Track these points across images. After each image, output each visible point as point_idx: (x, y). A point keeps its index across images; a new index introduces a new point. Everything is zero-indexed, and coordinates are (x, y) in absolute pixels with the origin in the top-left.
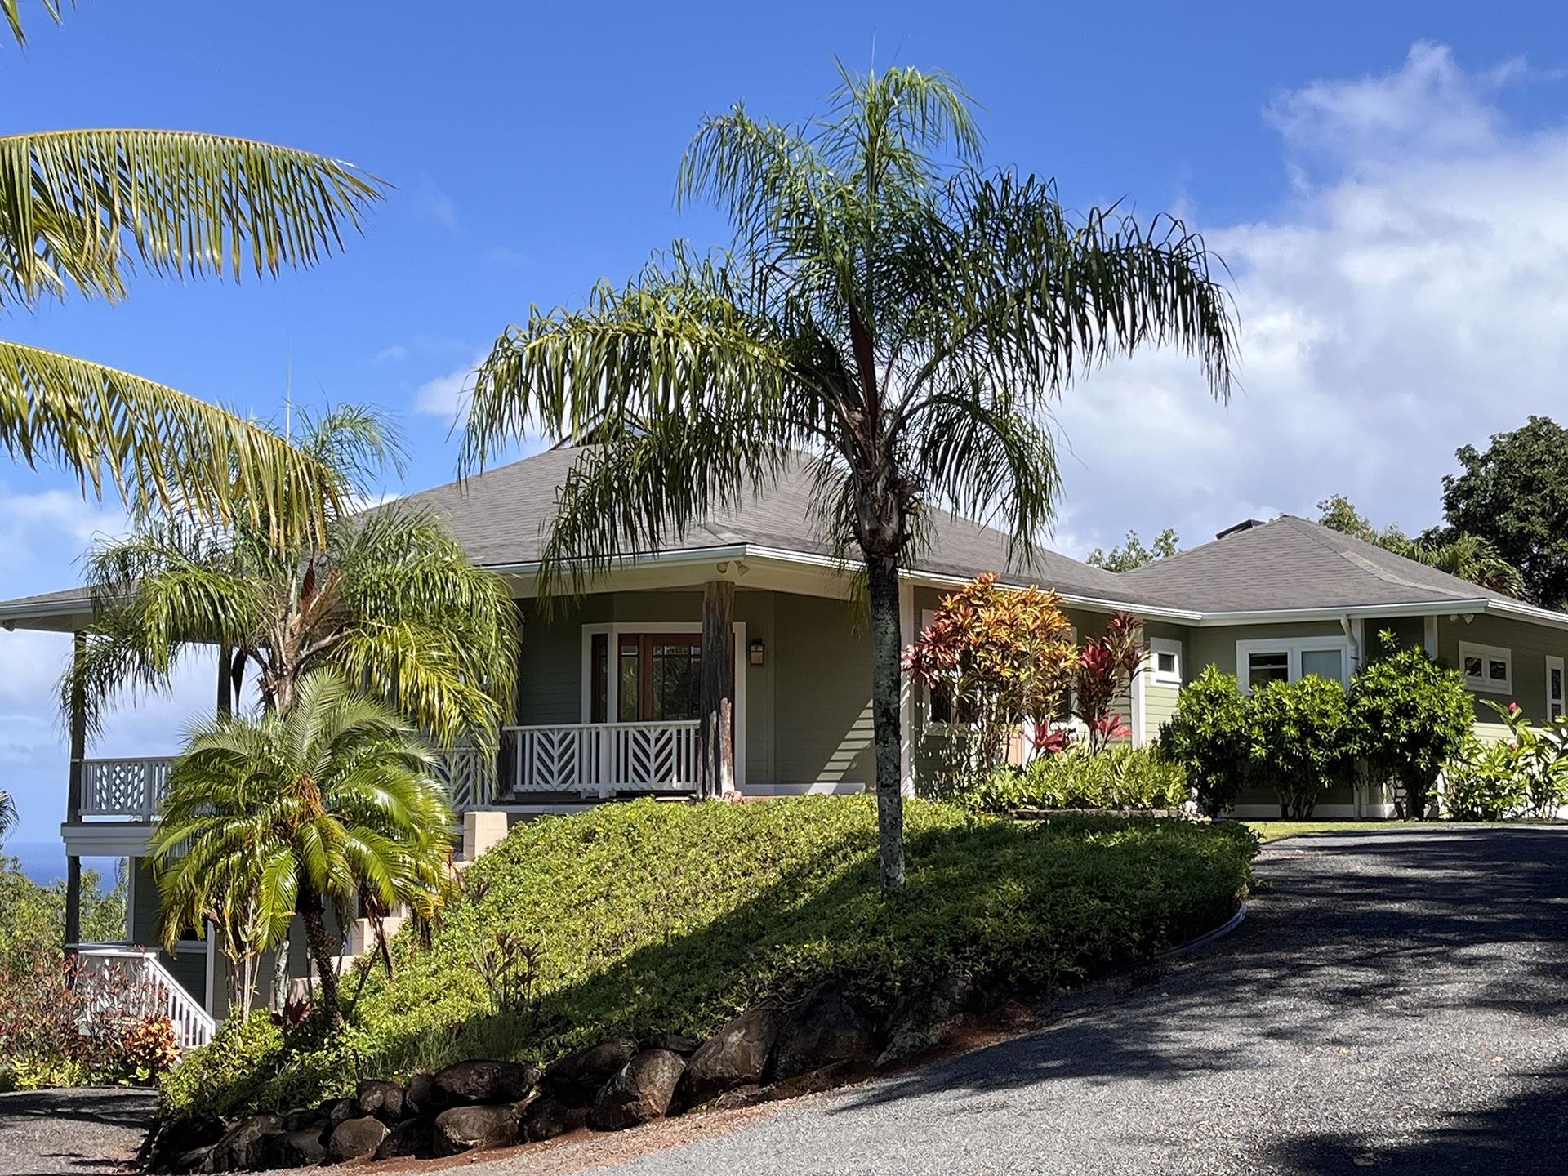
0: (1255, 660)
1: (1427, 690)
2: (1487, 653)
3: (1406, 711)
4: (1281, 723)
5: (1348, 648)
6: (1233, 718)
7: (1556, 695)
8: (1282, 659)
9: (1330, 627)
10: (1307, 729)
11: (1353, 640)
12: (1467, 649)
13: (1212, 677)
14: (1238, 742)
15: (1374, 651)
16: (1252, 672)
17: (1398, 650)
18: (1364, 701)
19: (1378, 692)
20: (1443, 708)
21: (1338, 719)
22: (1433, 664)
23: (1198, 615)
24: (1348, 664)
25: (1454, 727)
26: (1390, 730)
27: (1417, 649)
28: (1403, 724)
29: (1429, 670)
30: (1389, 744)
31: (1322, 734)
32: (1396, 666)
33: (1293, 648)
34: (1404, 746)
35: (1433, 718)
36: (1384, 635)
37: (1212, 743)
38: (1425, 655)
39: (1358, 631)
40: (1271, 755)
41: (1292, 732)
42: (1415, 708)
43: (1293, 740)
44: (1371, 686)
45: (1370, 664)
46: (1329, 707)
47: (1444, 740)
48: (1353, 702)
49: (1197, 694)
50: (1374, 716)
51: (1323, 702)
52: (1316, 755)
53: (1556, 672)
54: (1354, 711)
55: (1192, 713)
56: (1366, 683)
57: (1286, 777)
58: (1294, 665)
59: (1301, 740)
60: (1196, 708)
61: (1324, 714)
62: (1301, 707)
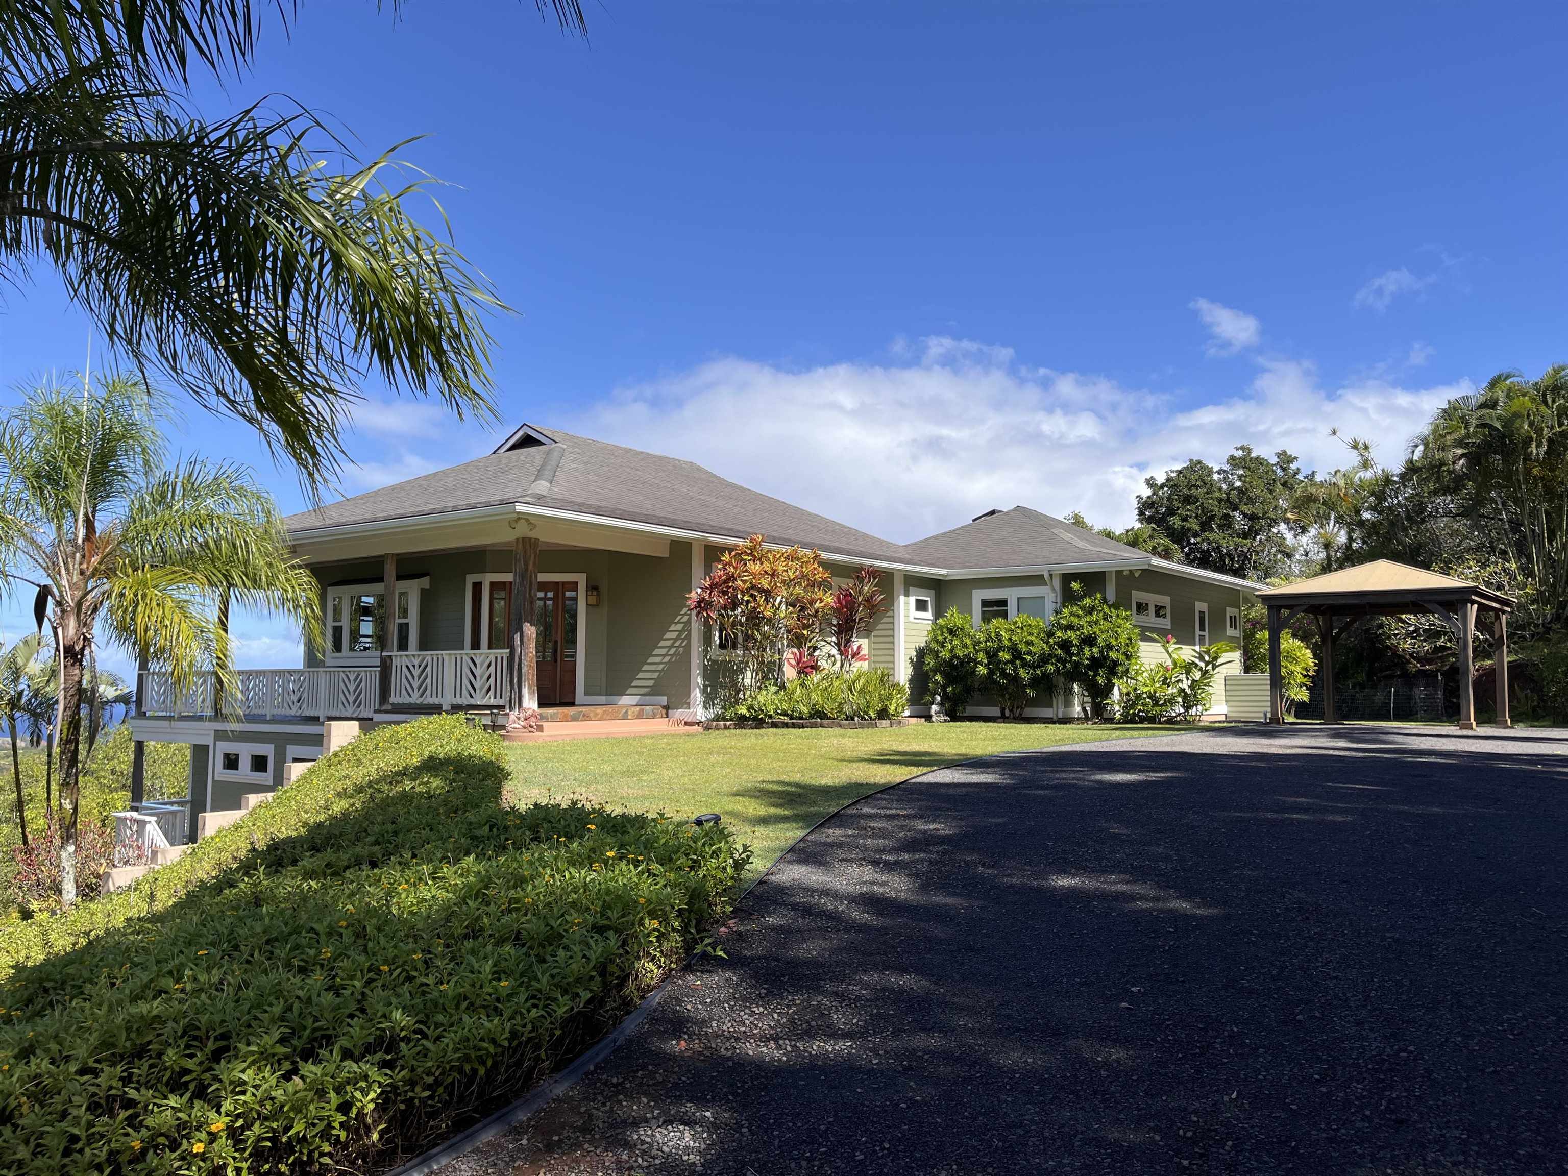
0: (985, 603)
1: (1105, 625)
2: (1153, 599)
3: (1090, 641)
4: (1000, 649)
5: (1050, 595)
6: (966, 646)
7: (1202, 628)
8: (1004, 603)
9: (1036, 580)
10: (1016, 654)
11: (1053, 589)
12: (1138, 596)
13: (953, 616)
14: (968, 663)
15: (1069, 597)
16: (983, 612)
17: (1084, 596)
18: (1059, 634)
19: (1070, 627)
20: (1116, 639)
21: (1039, 647)
22: (1110, 607)
23: (944, 572)
24: (1049, 607)
25: (1125, 654)
26: (1078, 655)
27: (1099, 596)
28: (1087, 651)
29: (1107, 610)
30: (1076, 665)
31: (1028, 658)
32: (1083, 608)
33: (1011, 594)
34: (1089, 667)
35: (1110, 647)
36: (1075, 585)
37: (949, 664)
38: (1105, 600)
39: (1057, 583)
40: (991, 672)
41: (1007, 657)
42: (1095, 638)
43: (1008, 662)
44: (1065, 623)
45: (1064, 606)
46: (1033, 638)
47: (1115, 663)
48: (1051, 634)
49: (941, 628)
50: (1065, 645)
51: (1031, 634)
52: (1022, 673)
53: (1202, 614)
54: (1051, 640)
55: (937, 641)
56: (1061, 621)
57: (1003, 688)
58: (1012, 608)
59: (1012, 662)
60: (940, 638)
61: (1029, 643)
62: (1014, 638)
